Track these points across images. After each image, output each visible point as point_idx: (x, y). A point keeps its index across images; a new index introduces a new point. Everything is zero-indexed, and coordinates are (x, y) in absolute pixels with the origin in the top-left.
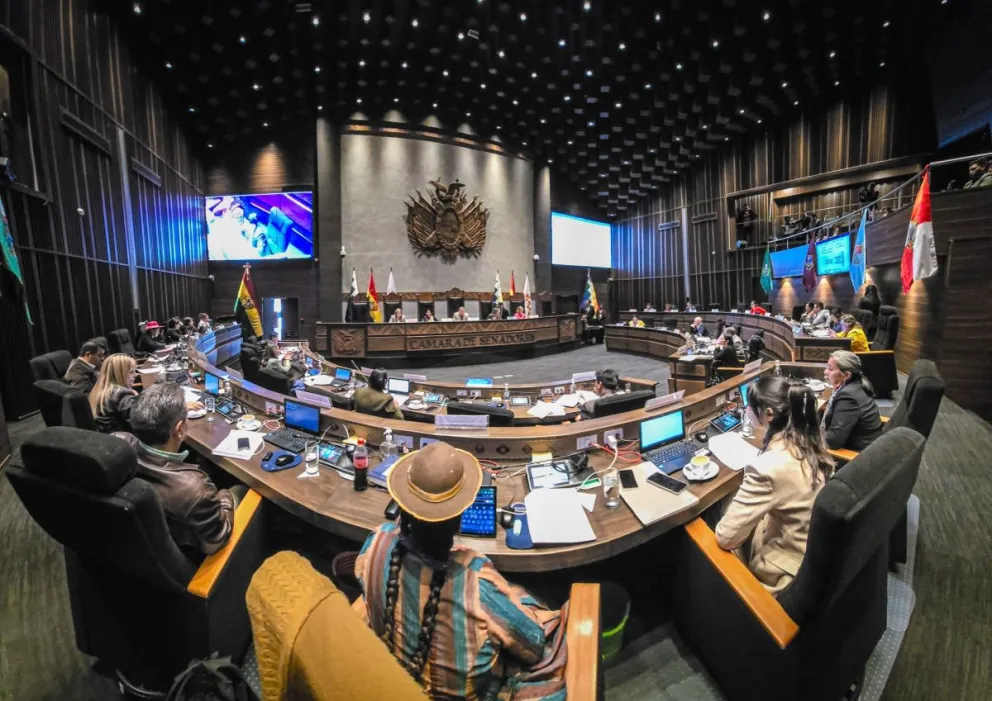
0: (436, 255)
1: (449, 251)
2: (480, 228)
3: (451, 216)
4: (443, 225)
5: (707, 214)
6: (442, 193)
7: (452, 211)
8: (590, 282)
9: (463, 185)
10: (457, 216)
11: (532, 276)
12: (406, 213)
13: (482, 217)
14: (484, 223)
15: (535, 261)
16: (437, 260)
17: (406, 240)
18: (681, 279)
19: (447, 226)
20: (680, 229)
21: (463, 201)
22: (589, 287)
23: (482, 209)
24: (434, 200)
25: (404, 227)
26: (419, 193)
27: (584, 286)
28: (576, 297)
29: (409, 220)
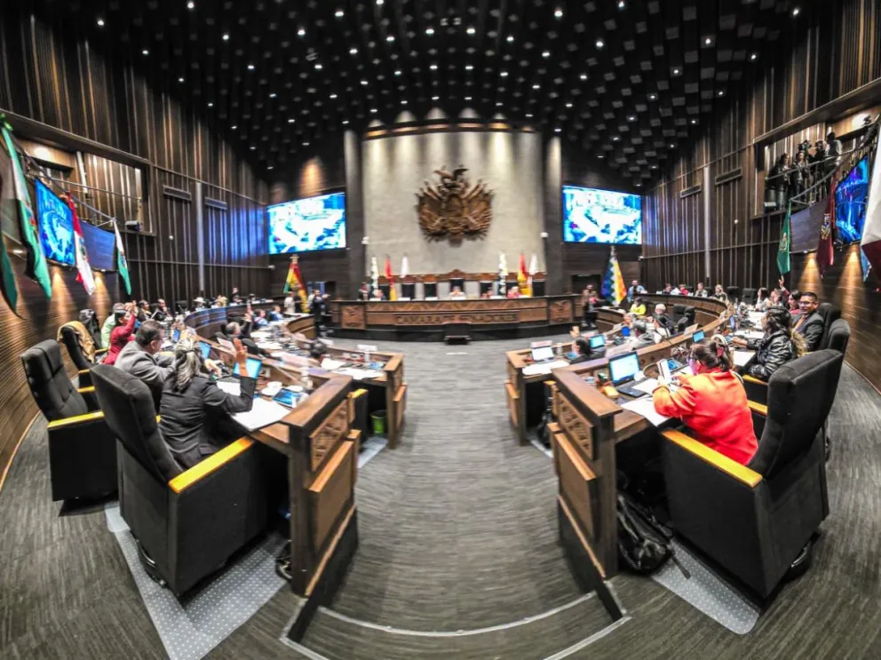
0: (443, 239)
1: (454, 234)
2: (485, 209)
3: (456, 202)
4: (448, 210)
5: (732, 170)
6: (447, 181)
7: (456, 196)
8: (613, 261)
9: (465, 170)
10: (460, 200)
11: (542, 256)
12: (416, 202)
13: (485, 198)
14: (488, 204)
15: (545, 239)
16: (444, 244)
17: (417, 228)
18: (702, 255)
19: (451, 211)
20: (701, 193)
21: (467, 185)
22: (612, 266)
23: (486, 190)
24: (439, 187)
25: (415, 216)
26: (427, 183)
27: (608, 265)
28: (599, 276)
29: (419, 208)
